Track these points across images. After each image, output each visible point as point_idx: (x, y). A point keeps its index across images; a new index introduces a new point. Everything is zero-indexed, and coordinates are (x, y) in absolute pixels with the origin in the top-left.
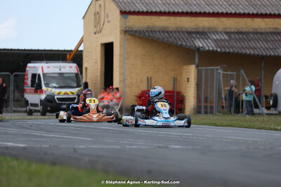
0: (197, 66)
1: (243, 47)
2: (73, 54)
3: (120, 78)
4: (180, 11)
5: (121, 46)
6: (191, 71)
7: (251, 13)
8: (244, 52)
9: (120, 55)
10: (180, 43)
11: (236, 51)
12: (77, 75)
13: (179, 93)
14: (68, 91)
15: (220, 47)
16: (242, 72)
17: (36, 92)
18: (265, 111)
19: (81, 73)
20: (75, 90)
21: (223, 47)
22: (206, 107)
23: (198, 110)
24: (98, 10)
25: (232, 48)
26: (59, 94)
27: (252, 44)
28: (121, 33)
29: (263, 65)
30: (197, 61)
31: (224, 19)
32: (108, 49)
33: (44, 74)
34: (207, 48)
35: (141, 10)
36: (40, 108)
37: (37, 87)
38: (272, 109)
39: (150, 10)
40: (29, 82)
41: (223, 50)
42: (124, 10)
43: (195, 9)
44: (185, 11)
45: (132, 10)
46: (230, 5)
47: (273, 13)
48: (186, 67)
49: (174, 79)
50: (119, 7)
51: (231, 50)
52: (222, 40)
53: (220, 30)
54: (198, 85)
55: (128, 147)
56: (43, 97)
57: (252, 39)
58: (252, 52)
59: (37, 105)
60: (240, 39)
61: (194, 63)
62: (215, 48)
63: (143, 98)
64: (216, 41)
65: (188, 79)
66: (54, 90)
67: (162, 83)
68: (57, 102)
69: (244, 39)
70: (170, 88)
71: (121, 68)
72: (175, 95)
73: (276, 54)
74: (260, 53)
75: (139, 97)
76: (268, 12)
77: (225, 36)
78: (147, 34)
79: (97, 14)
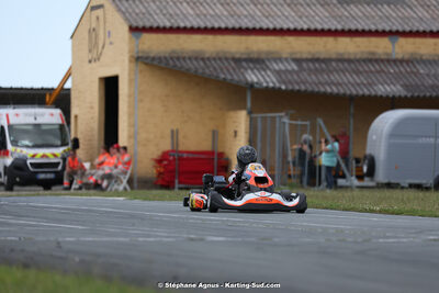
0: (250, 113)
1: (320, 83)
2: (55, 95)
3: (129, 131)
4: (223, 26)
5: (130, 81)
6: (240, 121)
7: (333, 28)
8: (322, 89)
9: (130, 96)
10: (223, 76)
11: (310, 89)
12: (61, 127)
13: (221, 155)
14: (47, 151)
15: (285, 83)
16: (320, 121)
18: (356, 182)
19: (69, 123)
20: (59, 151)
21: (290, 82)
24: (94, 25)
25: (304, 83)
26: (34, 156)
27: (335, 77)
28: (130, 61)
29: (352, 110)
30: (249, 104)
31: (291, 39)
32: (110, 86)
33: (10, 126)
34: (265, 85)
35: (162, 25)
36: (4, 179)
38: (366, 179)
39: (175, 25)
41: (290, 87)
42: (135, 24)
43: (246, 24)
44: (230, 26)
45: (148, 25)
46: (300, 17)
47: (367, 28)
48: (232, 114)
49: (215, 134)
50: (127, 19)
51: (303, 88)
52: (287, 70)
53: (284, 56)
54: (251, 143)
55: (141, 239)
56: (9, 161)
57: (335, 70)
58: (335, 90)
60: (316, 69)
61: (244, 108)
62: (277, 85)
63: (165, 162)
64: (278, 73)
65: (236, 132)
66: (25, 151)
67: (195, 140)
68: (31, 169)
69: (323, 70)
70: (206, 146)
71: (130, 115)
72: (216, 157)
73: (373, 93)
74: (348, 92)
75: (159, 161)
76: (360, 28)
77: (293, 65)
78: (171, 63)
79: (93, 31)
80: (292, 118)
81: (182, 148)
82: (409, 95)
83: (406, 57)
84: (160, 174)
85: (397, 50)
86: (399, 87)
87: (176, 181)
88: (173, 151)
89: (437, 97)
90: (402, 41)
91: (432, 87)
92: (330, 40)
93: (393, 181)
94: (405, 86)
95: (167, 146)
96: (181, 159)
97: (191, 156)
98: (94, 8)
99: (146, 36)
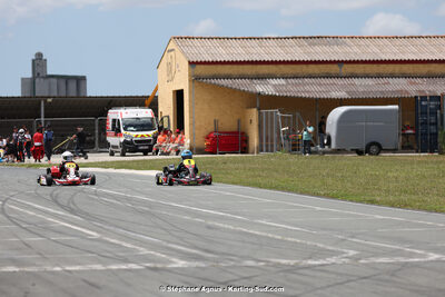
0: (259, 109)
1: (298, 91)
2: (148, 102)
3: (190, 121)
4: (242, 60)
5: (190, 92)
6: (254, 114)
7: (305, 60)
8: (299, 95)
9: (190, 101)
10: (243, 89)
11: (292, 95)
12: (152, 119)
13: (243, 133)
14: (144, 133)
15: (278, 92)
16: (298, 114)
17: (116, 135)
19: (157, 117)
20: (151, 133)
21: (281, 91)
22: (267, 146)
23: (260, 149)
24: (169, 61)
26: (136, 136)
27: (307, 88)
30: (258, 105)
31: (282, 66)
32: (179, 95)
33: (122, 119)
34: (267, 93)
35: (207, 60)
36: (120, 150)
37: (117, 131)
39: (215, 60)
40: (110, 126)
41: (281, 94)
42: (191, 60)
43: (256, 58)
44: (246, 60)
45: (199, 60)
46: (287, 54)
47: (325, 59)
48: (249, 110)
49: (239, 121)
50: (187, 58)
51: (288, 94)
52: (279, 85)
53: (278, 76)
54: (260, 126)
56: (122, 139)
57: (307, 83)
58: (307, 95)
59: (117, 147)
60: (296, 84)
61: (255, 107)
62: (274, 93)
63: (210, 139)
64: (274, 86)
65: (251, 121)
66: (132, 133)
67: (228, 124)
68: (135, 144)
69: (300, 84)
70: (234, 129)
71: (190, 112)
72: (240, 135)
73: (329, 97)
74: (315, 97)
75: (207, 137)
76: (321, 59)
77: (282, 81)
78: (213, 81)
79: (169, 64)
81: (220, 130)
82: (350, 97)
84: (208, 145)
85: (343, 71)
87: (218, 150)
88: (215, 131)
90: (345, 66)
91: (363, 93)
92: (304, 66)
93: (342, 148)
94: (348, 92)
95: (211, 128)
96: (220, 136)
97: (225, 135)
98: (171, 51)
99: (198, 67)
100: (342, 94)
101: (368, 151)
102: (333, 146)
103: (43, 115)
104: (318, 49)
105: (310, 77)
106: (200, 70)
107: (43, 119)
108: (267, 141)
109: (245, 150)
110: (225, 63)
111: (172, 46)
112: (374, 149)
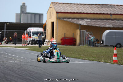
0: (80, 30)
3: (56, 33)
4: (75, 12)
5: (56, 23)
6: (78, 32)
7: (98, 13)
8: (95, 25)
9: (56, 26)
10: (74, 22)
11: (92, 25)
12: (43, 32)
21: (88, 24)
22: (82, 43)
23: (80, 45)
24: (50, 11)
26: (37, 38)
27: (98, 23)
28: (56, 19)
30: (80, 28)
31: (90, 15)
32: (53, 23)
33: (32, 32)
34: (83, 24)
35: (63, 12)
39: (65, 12)
41: (88, 25)
42: (57, 11)
43: (81, 11)
44: (77, 12)
45: (60, 11)
46: (92, 10)
47: (106, 13)
48: (77, 30)
49: (73, 34)
50: (56, 10)
51: (91, 25)
52: (88, 21)
54: (80, 36)
56: (31, 39)
57: (98, 21)
58: (97, 26)
60: (94, 21)
62: (86, 24)
63: (63, 40)
64: (86, 22)
65: (77, 34)
66: (35, 37)
67: (69, 35)
68: (36, 41)
69: (96, 21)
70: (71, 36)
71: (56, 30)
72: (73, 39)
73: (105, 26)
74: (100, 26)
75: (62, 40)
76: (104, 13)
77: (90, 20)
78: (64, 19)
80: (87, 31)
82: (113, 27)
83: (114, 19)
84: (62, 42)
85: (112, 17)
86: (111, 25)
87: (65, 44)
88: (65, 37)
89: (122, 28)
90: (113, 16)
91: (118, 25)
92: (98, 15)
93: (107, 45)
94: (112, 25)
95: (63, 36)
96: (66, 39)
97: (68, 39)
98: (51, 8)
99: (59, 14)
100: (110, 26)
101: (116, 46)
102: (104, 44)
103: (5, 29)
104: (104, 9)
105: (100, 19)
106: (60, 15)
107: (5, 30)
108: (82, 41)
109: (75, 45)
110: (69, 13)
111: (51, 6)
112: (118, 46)
